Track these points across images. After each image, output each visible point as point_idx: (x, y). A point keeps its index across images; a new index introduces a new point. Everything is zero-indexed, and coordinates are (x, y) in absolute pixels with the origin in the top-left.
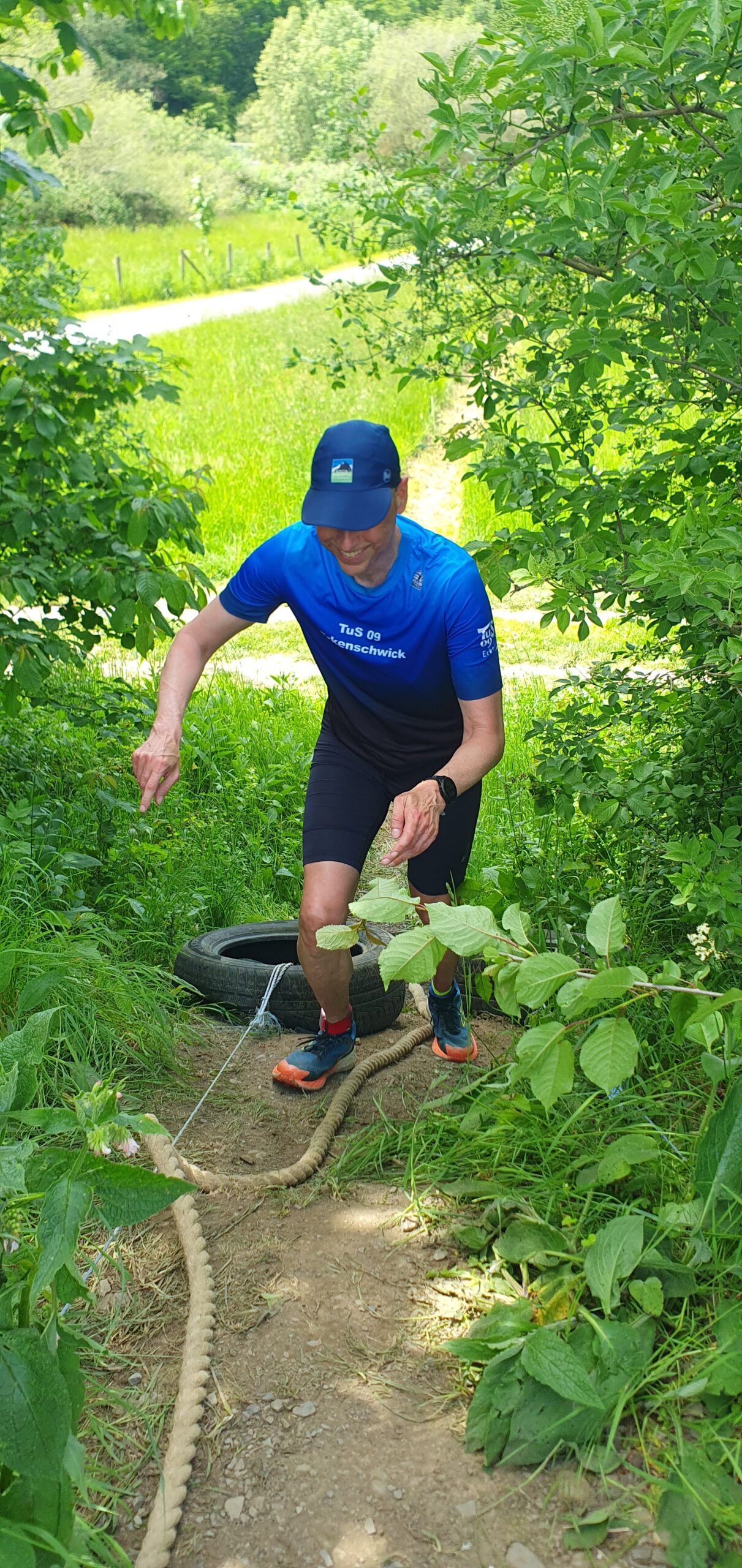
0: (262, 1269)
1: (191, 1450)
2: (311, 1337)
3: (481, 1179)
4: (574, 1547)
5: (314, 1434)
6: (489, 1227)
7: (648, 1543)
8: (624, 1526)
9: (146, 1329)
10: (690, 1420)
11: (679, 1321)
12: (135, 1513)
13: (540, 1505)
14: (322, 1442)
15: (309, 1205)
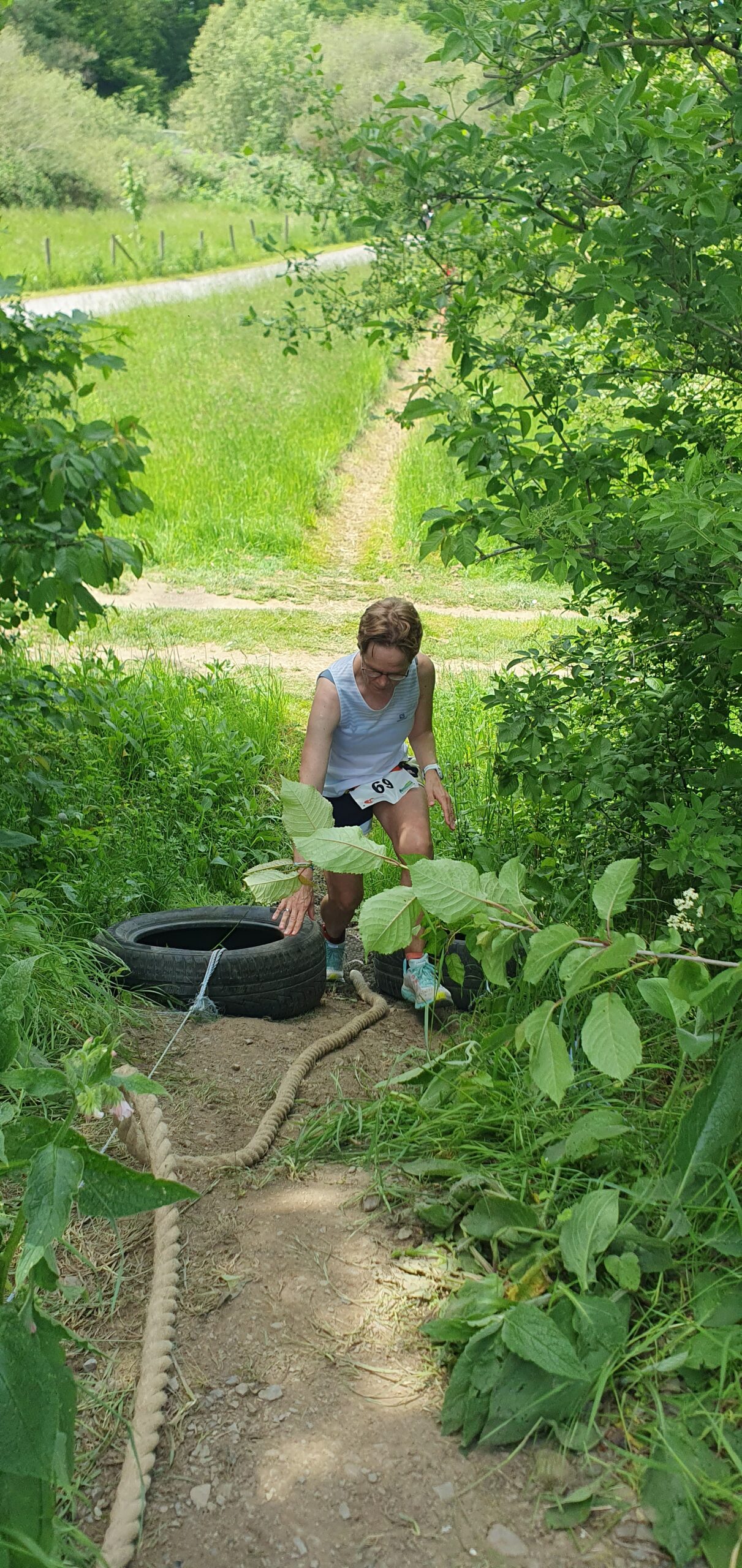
0: (222, 1249)
1: (155, 1438)
2: (275, 1319)
3: (443, 1157)
4: (556, 1526)
5: (281, 1418)
6: (456, 1205)
7: (632, 1521)
8: (606, 1504)
9: (100, 1314)
10: (667, 1395)
11: (655, 1295)
12: (95, 1505)
13: (519, 1485)
14: (291, 1426)
15: (266, 1186)
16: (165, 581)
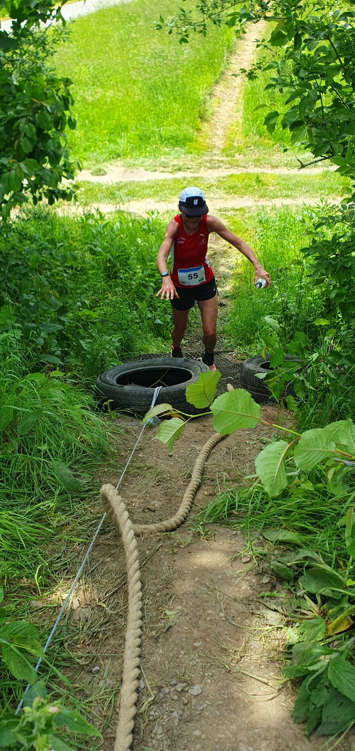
0: (164, 593)
1: (132, 724)
2: (195, 640)
5: (202, 708)
6: (295, 568)
9: (101, 635)
14: (207, 714)
15: (188, 546)
16: (124, 166)
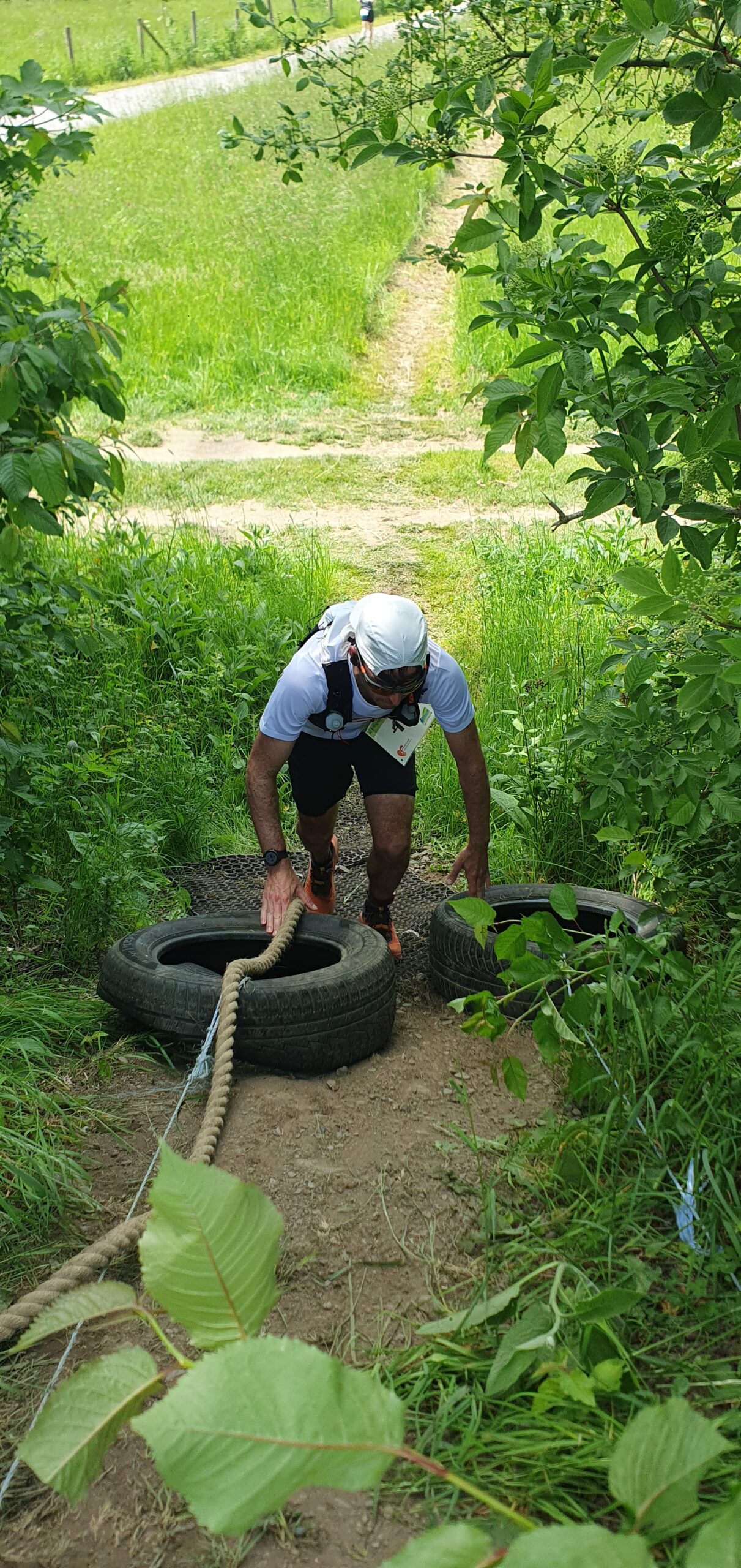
16: (201, 428)
